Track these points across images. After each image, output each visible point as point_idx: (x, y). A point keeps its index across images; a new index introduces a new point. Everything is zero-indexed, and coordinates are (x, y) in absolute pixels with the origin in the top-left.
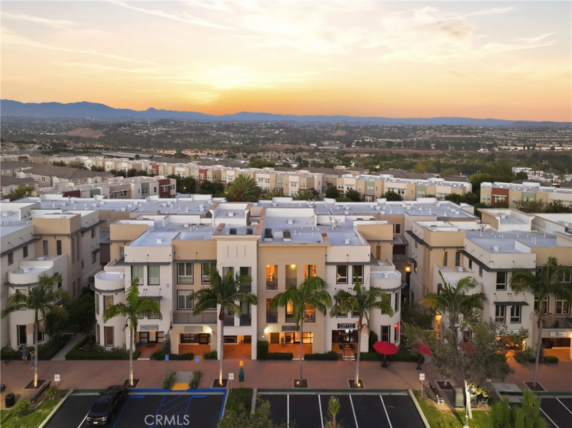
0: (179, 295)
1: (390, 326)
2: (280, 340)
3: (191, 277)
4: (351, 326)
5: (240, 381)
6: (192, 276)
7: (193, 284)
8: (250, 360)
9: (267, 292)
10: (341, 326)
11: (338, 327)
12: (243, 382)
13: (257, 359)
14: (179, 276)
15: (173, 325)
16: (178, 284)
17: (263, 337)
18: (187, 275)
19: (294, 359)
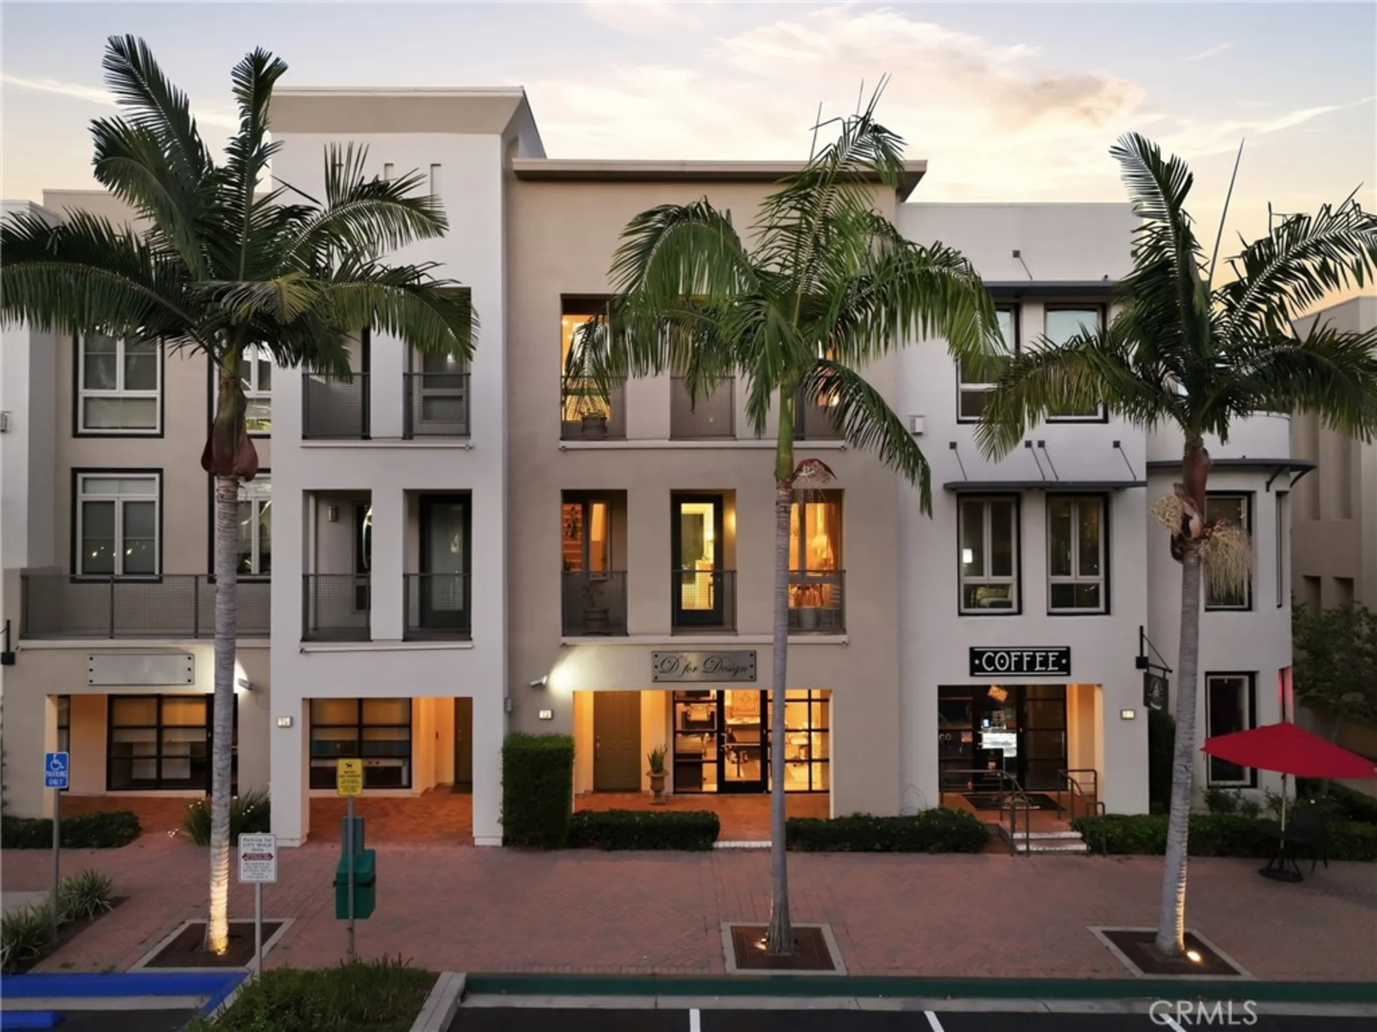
0: (82, 497)
1: (1252, 675)
2: (646, 766)
3: (154, 399)
4: (1044, 663)
5: (342, 914)
6: (156, 393)
7: (161, 436)
8: (464, 849)
9: (565, 450)
10: (990, 661)
11: (975, 669)
12: (360, 924)
13: (506, 841)
14: (83, 392)
15: (18, 644)
16: (76, 434)
17: (544, 714)
18: (127, 387)
19: (720, 844)
